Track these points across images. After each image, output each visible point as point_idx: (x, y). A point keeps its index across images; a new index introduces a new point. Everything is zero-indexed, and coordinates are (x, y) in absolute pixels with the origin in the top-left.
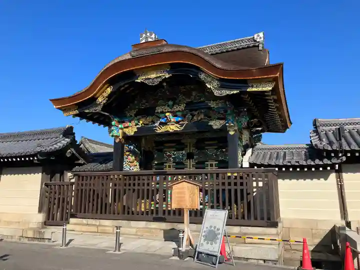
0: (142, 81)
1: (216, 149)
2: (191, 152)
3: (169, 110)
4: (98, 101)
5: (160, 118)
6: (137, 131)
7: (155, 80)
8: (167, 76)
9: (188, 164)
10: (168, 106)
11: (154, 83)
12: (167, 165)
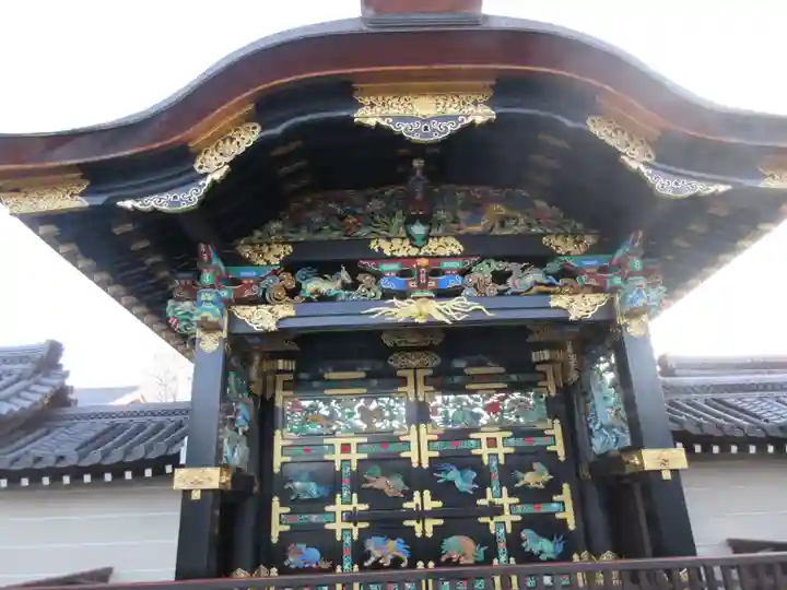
1: (498, 391)
2: (421, 399)
3: (414, 252)
4: (201, 167)
5: (378, 276)
6: (293, 313)
7: (435, 125)
8: (479, 120)
9: (412, 438)
10: (411, 238)
11: (430, 135)
12: (338, 442)
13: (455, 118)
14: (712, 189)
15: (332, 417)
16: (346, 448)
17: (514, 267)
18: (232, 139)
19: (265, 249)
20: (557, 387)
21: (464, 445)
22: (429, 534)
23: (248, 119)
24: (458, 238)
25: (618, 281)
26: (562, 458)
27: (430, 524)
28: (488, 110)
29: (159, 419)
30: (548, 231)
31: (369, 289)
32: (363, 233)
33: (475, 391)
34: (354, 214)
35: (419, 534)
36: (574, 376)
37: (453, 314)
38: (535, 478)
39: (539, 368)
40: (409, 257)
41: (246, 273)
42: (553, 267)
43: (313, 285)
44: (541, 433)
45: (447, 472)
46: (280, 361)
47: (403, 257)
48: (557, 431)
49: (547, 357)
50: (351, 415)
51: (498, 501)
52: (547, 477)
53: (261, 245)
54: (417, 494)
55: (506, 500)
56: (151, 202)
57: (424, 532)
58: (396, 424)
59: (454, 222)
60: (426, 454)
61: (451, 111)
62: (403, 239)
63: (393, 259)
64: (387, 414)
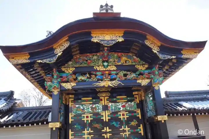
0: (98, 41)
1: (125, 102)
2: (106, 104)
3: (104, 69)
4: (56, 52)
5: (96, 75)
6: (75, 85)
7: (110, 42)
8: (120, 40)
9: (104, 114)
10: (104, 66)
11: (109, 44)
12: (85, 115)
13: (114, 40)
14: (172, 57)
15: (83, 109)
16: (87, 117)
17: (129, 73)
18: (63, 45)
19: (68, 68)
20: (139, 101)
21: (116, 115)
22: (108, 137)
23: (67, 41)
24: (115, 66)
25: (152, 76)
26: (140, 118)
27: (108, 135)
28: (122, 38)
29: (40, 110)
30: (137, 64)
31: (94, 79)
32: (92, 64)
33: (119, 102)
34: (90, 60)
35: (106, 138)
36: (143, 98)
37: (114, 84)
38: (134, 123)
39: (135, 96)
40: (103, 70)
41: (64, 75)
42: (138, 73)
43: (80, 78)
44: (135, 112)
45: (112, 122)
46: (70, 95)
47: (102, 71)
48: (139, 111)
49: (137, 93)
50: (88, 108)
51: (125, 129)
52: (137, 123)
53: (67, 68)
54: (105, 128)
55: (127, 129)
56: (45, 61)
57: (107, 137)
58: (100, 111)
59: (114, 62)
60: (107, 118)
61: (114, 39)
62: (102, 66)
63: (99, 71)
64: (97, 108)
